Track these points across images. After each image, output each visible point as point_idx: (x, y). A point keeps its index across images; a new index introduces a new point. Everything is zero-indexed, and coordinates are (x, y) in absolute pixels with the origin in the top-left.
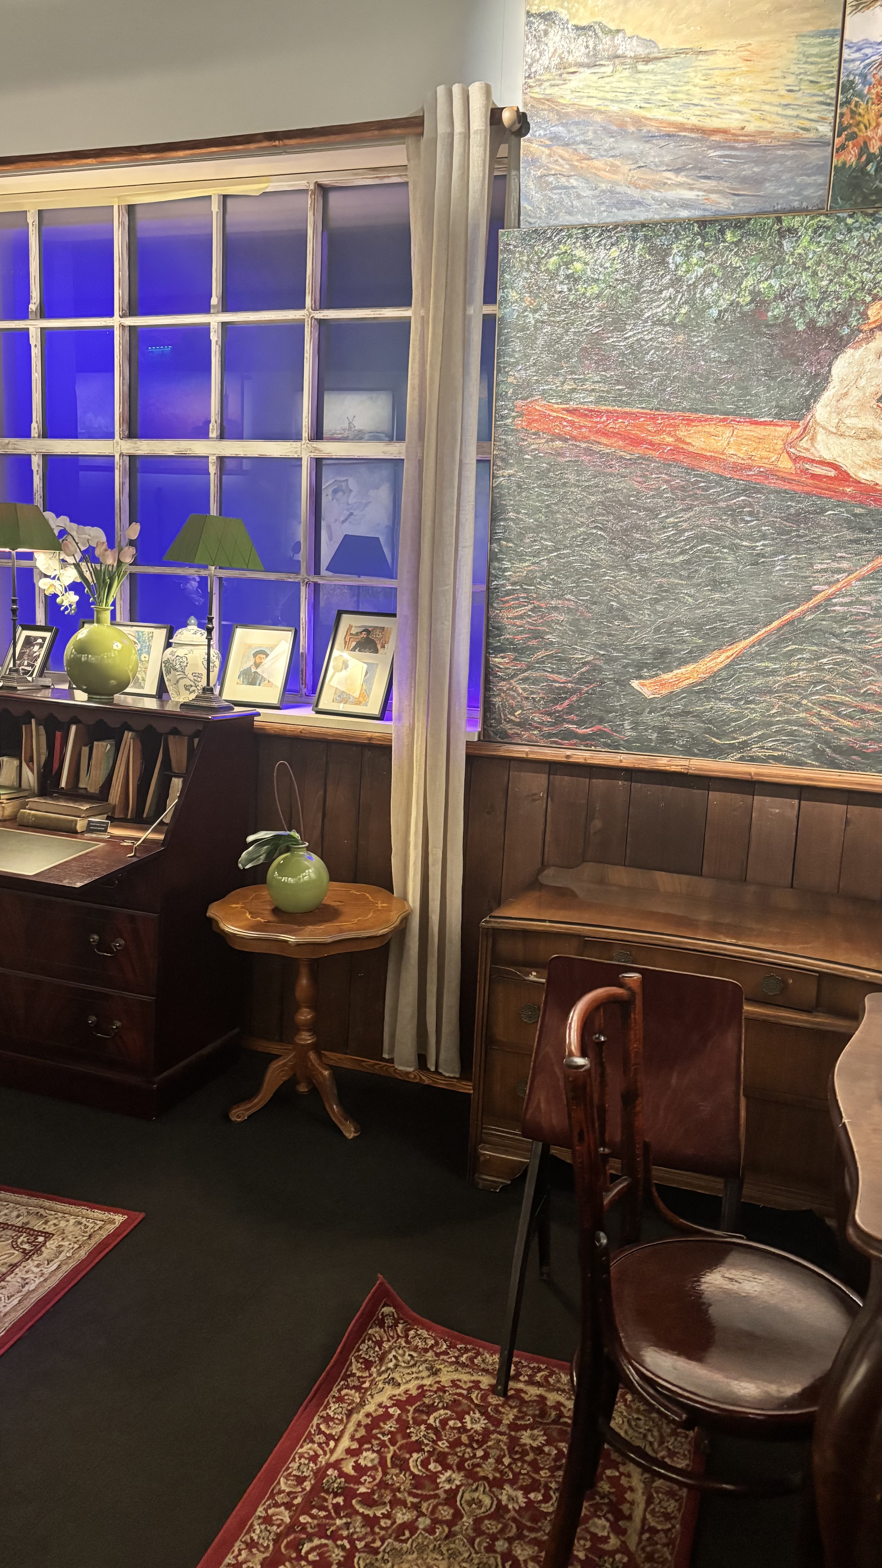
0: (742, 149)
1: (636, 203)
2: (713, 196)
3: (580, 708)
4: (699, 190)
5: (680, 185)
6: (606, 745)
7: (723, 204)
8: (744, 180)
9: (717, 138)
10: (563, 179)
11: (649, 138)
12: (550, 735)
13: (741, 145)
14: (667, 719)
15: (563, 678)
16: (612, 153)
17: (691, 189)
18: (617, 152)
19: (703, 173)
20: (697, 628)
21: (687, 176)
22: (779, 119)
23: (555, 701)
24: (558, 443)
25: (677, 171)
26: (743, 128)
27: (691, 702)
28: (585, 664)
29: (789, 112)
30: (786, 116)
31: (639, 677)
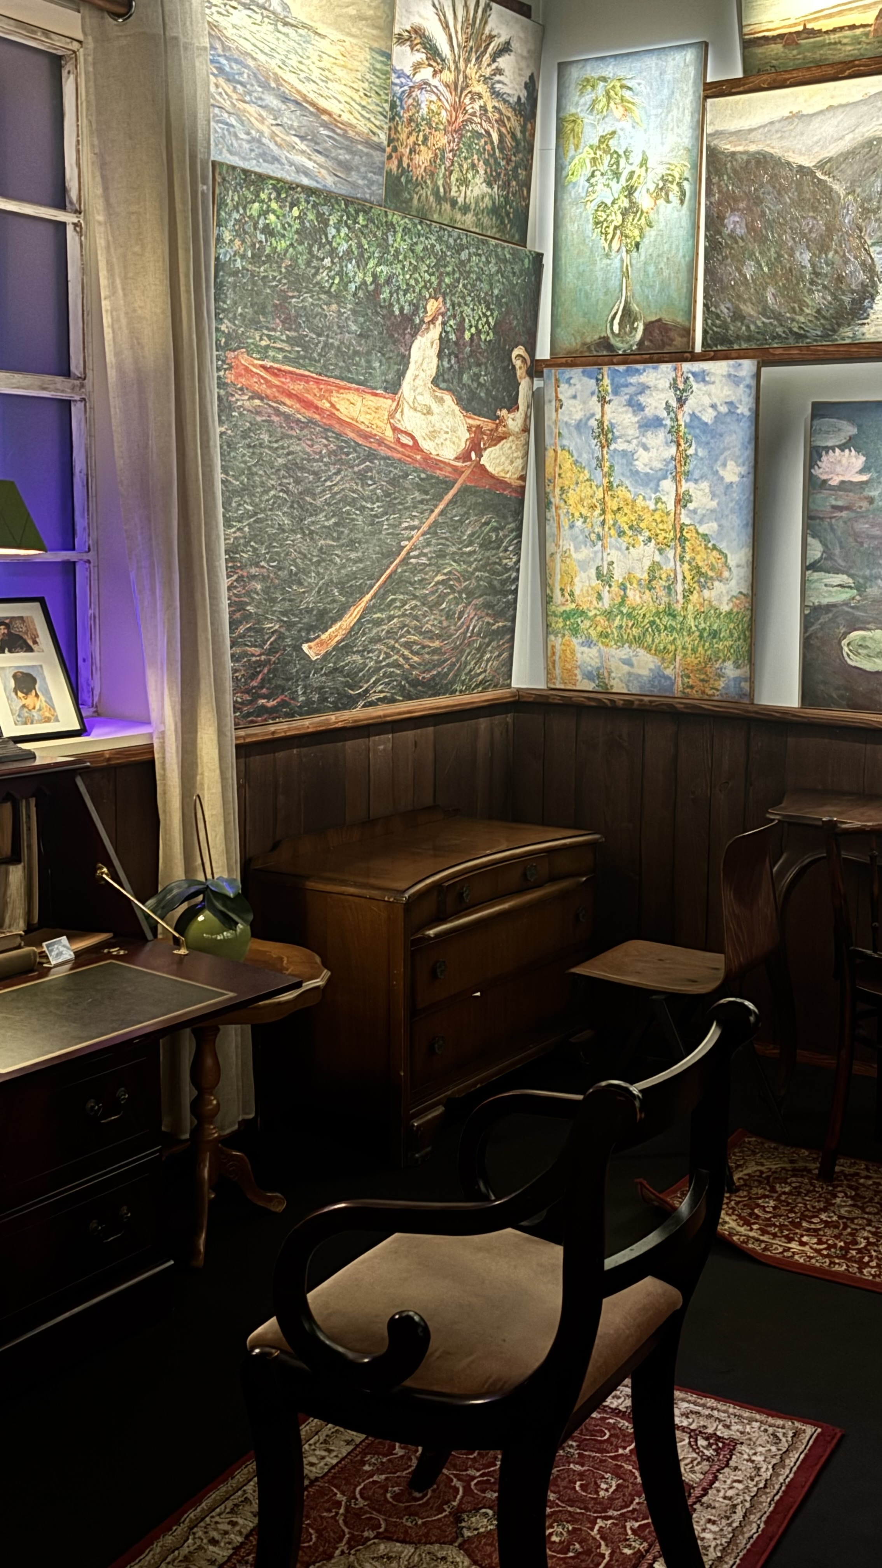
0: (338, 135)
1: (276, 159)
2: (323, 171)
3: (269, 680)
4: (315, 162)
5: (303, 152)
6: (287, 715)
7: (328, 181)
8: (340, 163)
9: (325, 118)
10: (226, 115)
11: (285, 99)
12: (249, 714)
13: (339, 131)
14: (324, 679)
15: (257, 651)
16: (260, 103)
17: (310, 159)
18: (264, 104)
19: (317, 148)
20: (341, 585)
21: (308, 146)
22: (359, 117)
23: (253, 676)
24: (257, 402)
25: (302, 138)
26: (340, 116)
27: (338, 659)
28: (273, 633)
29: (364, 113)
30: (362, 116)
31: (309, 640)
